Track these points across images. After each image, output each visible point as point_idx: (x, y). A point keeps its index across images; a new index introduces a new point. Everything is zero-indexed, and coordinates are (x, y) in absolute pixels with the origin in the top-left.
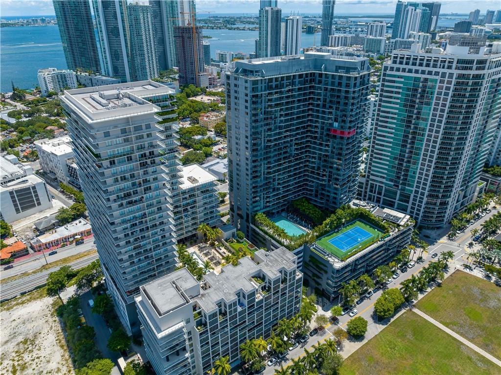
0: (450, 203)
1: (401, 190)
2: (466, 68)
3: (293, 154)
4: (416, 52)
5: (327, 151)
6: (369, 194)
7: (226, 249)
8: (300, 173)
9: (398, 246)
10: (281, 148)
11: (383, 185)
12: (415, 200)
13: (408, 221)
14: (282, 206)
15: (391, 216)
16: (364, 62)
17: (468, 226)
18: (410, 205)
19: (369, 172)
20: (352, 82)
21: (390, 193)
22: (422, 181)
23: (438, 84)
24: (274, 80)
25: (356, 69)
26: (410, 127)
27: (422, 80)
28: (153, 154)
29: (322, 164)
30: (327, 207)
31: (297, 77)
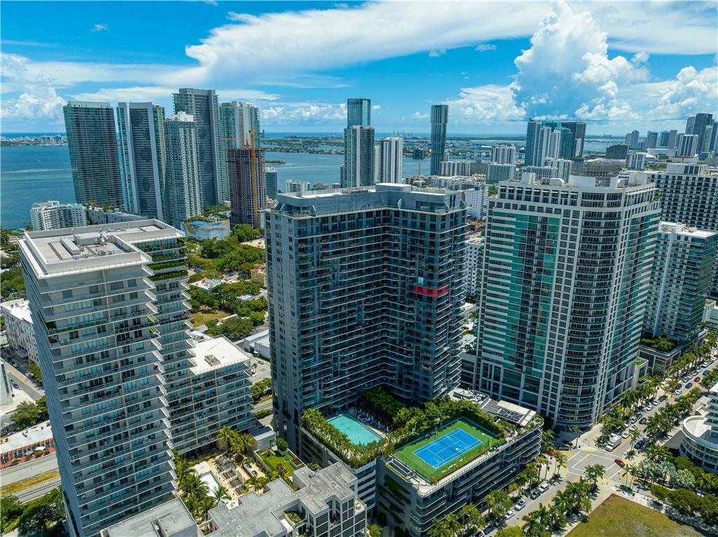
0: (597, 392)
1: (526, 372)
2: (595, 205)
3: (363, 322)
4: (530, 183)
5: (411, 317)
6: (483, 380)
7: (258, 466)
8: (374, 349)
9: (522, 458)
10: (344, 314)
11: (501, 366)
12: (546, 387)
13: (533, 419)
14: (349, 398)
15: (509, 412)
16: (455, 196)
17: (627, 425)
18: (540, 395)
19: (480, 347)
20: (439, 223)
21: (512, 378)
22: (554, 360)
23: (561, 225)
24: (330, 220)
25: (442, 205)
26: (530, 283)
27: (539, 219)
28: (139, 323)
29: (405, 335)
30: (415, 399)
31: (364, 216)
